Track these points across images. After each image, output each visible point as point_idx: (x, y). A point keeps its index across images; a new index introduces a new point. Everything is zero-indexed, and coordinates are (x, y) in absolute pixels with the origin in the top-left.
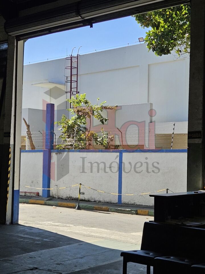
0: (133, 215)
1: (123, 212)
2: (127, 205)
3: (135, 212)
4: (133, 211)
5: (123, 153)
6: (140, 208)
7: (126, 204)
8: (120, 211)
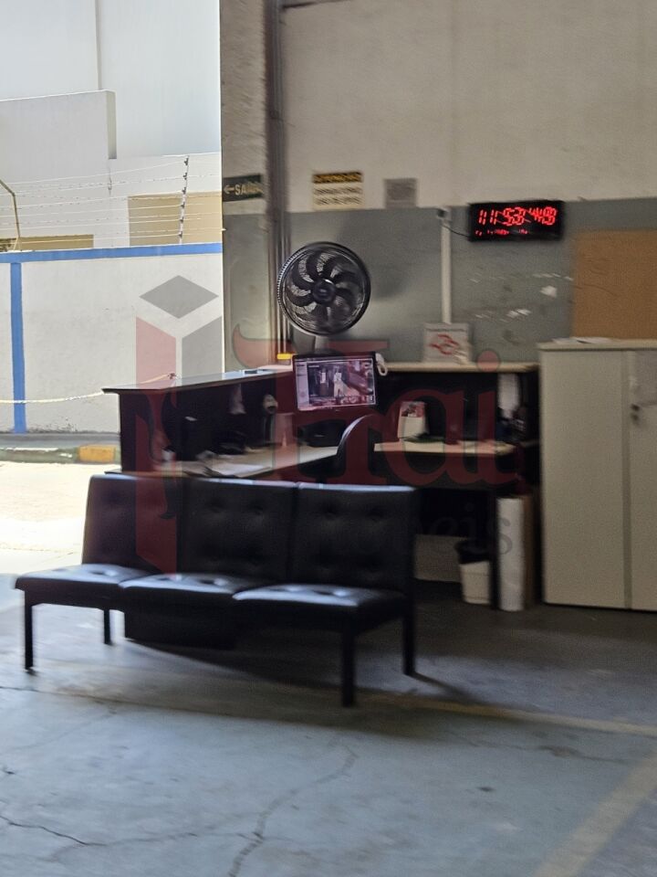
0: (66, 465)
1: (34, 458)
2: (45, 436)
3: (70, 456)
4: (64, 452)
5: (22, 264)
6: (88, 442)
7: (41, 432)
8: (21, 457)
